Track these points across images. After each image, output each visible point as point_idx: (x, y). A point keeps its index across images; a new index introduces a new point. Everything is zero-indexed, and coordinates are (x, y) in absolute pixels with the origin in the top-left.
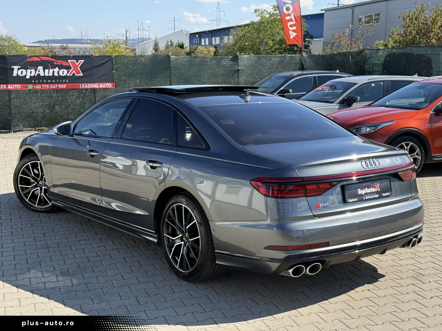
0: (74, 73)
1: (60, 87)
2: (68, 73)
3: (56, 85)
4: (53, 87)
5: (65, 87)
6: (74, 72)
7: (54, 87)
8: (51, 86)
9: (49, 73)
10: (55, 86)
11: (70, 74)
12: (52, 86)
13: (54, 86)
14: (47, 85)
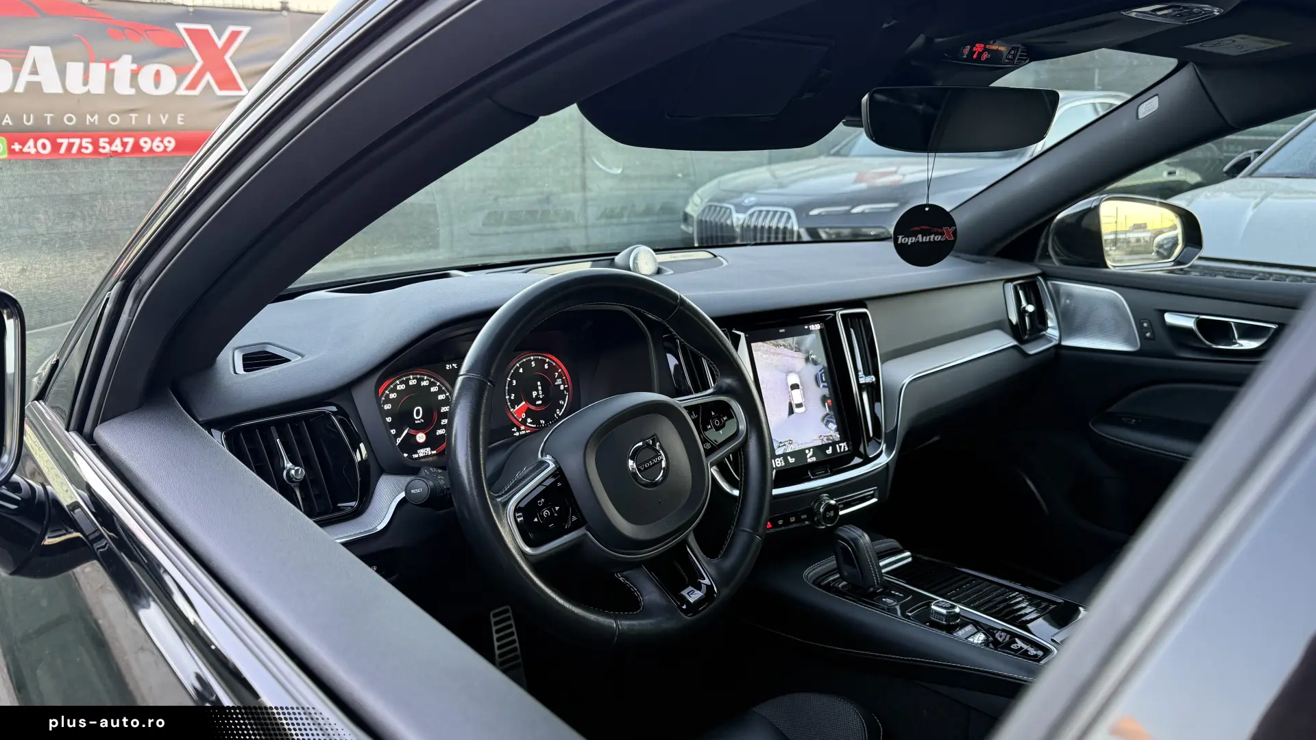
0: (208, 82)
1: (147, 148)
2: (179, 82)
3: (125, 140)
4: (114, 148)
5: (171, 146)
6: (208, 77)
7: (120, 149)
8: (102, 144)
9: (86, 82)
10: (124, 145)
11: (192, 86)
12: (111, 143)
13: (118, 141)
14: (85, 140)
